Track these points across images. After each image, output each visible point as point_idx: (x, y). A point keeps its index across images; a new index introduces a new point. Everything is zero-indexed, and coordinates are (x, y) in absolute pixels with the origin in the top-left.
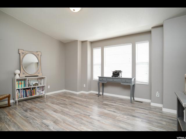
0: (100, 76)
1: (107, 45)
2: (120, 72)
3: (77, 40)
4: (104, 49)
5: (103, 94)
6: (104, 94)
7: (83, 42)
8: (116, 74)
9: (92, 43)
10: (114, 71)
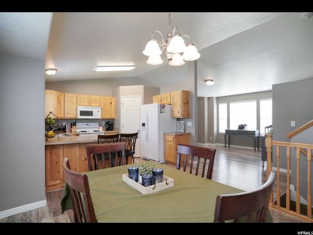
0: (226, 129)
1: (233, 101)
2: (245, 125)
3: (204, 97)
4: (230, 104)
5: (229, 146)
6: (231, 146)
7: (209, 98)
8: (242, 127)
9: (217, 98)
10: (240, 124)
